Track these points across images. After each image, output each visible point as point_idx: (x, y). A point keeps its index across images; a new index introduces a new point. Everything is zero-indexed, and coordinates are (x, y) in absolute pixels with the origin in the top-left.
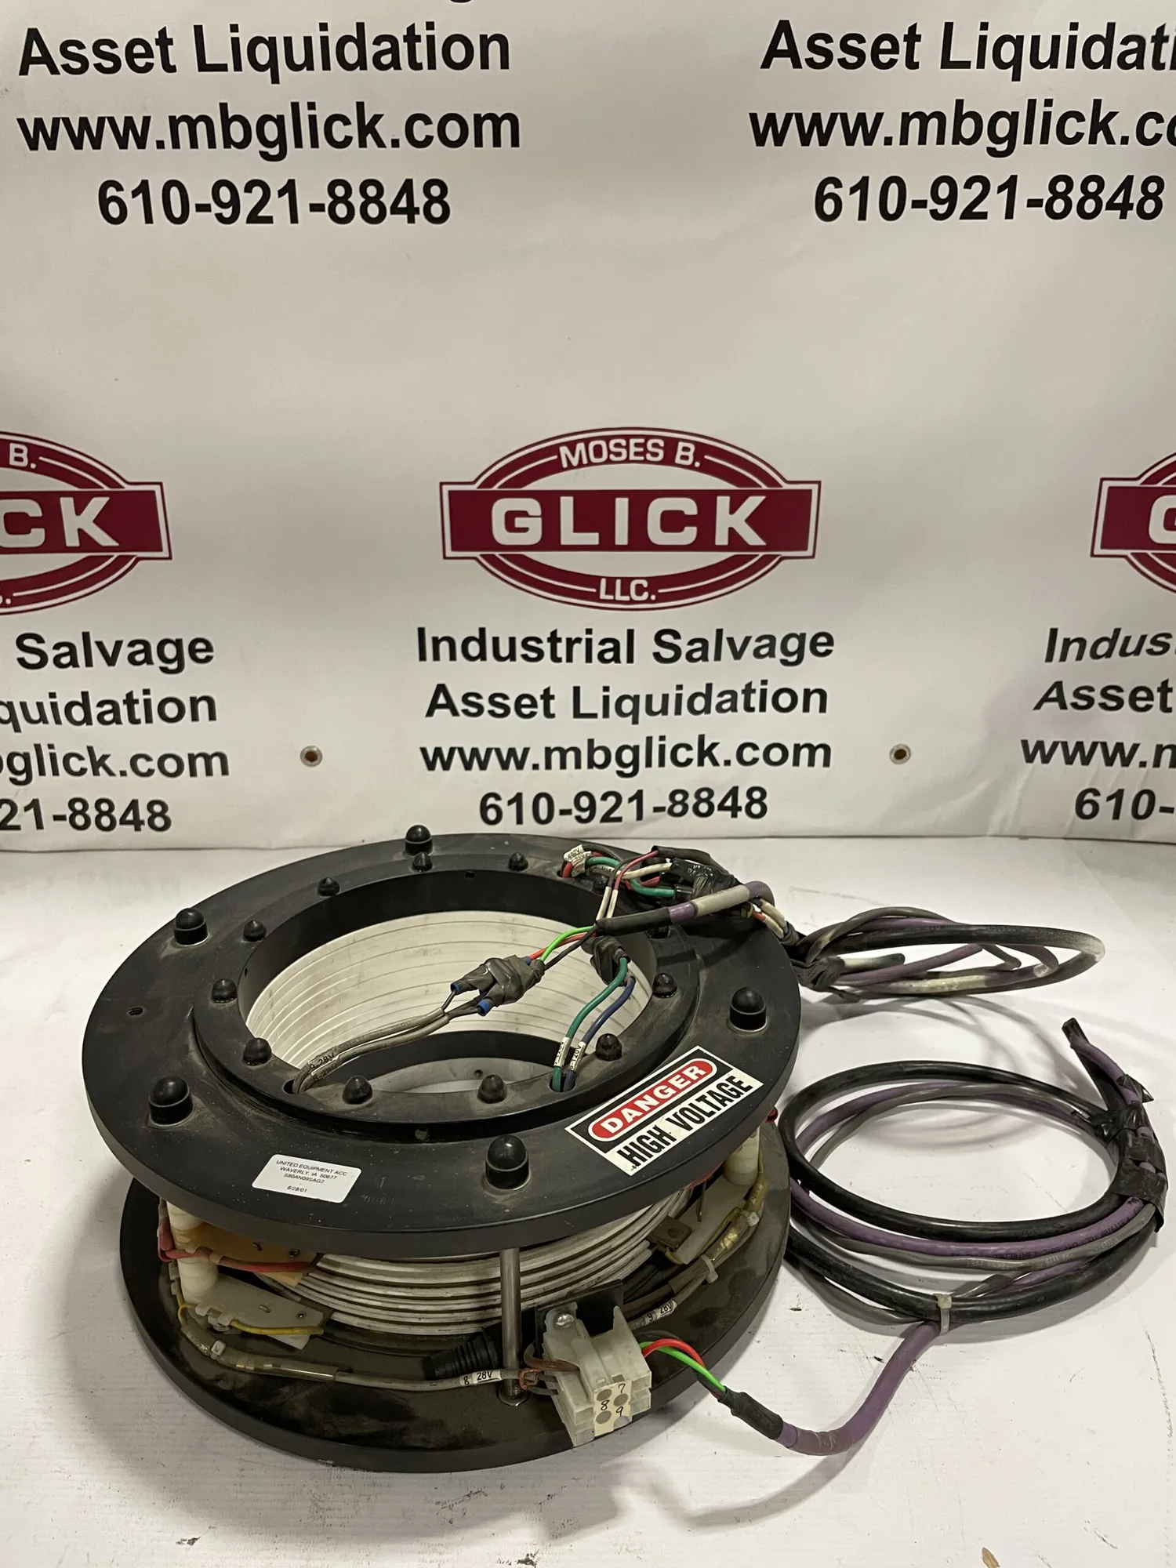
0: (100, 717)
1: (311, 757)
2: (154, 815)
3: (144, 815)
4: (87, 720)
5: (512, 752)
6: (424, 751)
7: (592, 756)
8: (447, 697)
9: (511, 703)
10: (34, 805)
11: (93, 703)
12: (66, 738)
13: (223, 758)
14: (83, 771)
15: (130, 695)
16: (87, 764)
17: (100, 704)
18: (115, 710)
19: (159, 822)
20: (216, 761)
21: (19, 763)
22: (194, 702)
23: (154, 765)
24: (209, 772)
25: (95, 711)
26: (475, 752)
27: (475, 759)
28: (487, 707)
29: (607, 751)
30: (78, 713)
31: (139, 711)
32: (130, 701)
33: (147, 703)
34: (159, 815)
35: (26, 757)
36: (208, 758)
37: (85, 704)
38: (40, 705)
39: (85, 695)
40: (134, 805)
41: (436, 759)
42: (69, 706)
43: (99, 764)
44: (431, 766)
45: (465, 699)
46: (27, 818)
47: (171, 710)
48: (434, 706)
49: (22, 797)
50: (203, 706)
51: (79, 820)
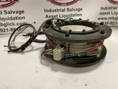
1: (35, 23)
4: (12, 19)
10: (7, 29)
12: (10, 22)
13: (26, 23)
16: (12, 24)
18: (15, 18)
22: (23, 17)
23: (19, 24)
25: (13, 19)
30: (11, 19)
35: (6, 24)
37: (12, 18)
38: (7, 18)
43: (13, 24)
46: (6, 30)
47: (20, 18)
48: (46, 17)
49: (6, 28)
50: (24, 18)
51: (12, 30)
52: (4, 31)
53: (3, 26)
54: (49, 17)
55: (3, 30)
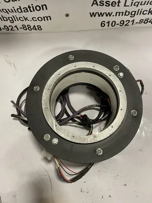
0: (24, 11)
1: (67, 15)
2: (39, 28)
3: (37, 28)
4: (22, 12)
5: (109, 13)
6: (90, 13)
7: (126, 13)
8: (96, 2)
9: (110, 3)
10: (16, 26)
11: (22, 9)
12: (18, 15)
13: (50, 17)
14: (23, 20)
15: (29, 6)
16: (24, 19)
17: (24, 8)
18: (27, 9)
19: (40, 29)
20: (49, 18)
21: (11, 19)
22: (42, 6)
23: (37, 19)
24: (48, 20)
25: (23, 10)
26: (101, 13)
27: (101, 15)
28: (105, 4)
29: (129, 12)
30: (19, 10)
31: (32, 9)
32: (29, 7)
33: (33, 7)
34: (40, 28)
36: (47, 17)
38: (11, 9)
39: (20, 7)
40: (34, 26)
41: (93, 15)
42: (17, 9)
43: (26, 19)
44: (91, 16)
45: (100, 2)
46: (15, 29)
47: (38, 8)
48: (93, 4)
49: (13, 25)
50: (44, 7)
51: (25, 28)
52: (11, 30)
53: (7, 20)
54: (99, 3)
55: (10, 28)
